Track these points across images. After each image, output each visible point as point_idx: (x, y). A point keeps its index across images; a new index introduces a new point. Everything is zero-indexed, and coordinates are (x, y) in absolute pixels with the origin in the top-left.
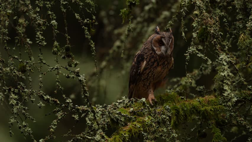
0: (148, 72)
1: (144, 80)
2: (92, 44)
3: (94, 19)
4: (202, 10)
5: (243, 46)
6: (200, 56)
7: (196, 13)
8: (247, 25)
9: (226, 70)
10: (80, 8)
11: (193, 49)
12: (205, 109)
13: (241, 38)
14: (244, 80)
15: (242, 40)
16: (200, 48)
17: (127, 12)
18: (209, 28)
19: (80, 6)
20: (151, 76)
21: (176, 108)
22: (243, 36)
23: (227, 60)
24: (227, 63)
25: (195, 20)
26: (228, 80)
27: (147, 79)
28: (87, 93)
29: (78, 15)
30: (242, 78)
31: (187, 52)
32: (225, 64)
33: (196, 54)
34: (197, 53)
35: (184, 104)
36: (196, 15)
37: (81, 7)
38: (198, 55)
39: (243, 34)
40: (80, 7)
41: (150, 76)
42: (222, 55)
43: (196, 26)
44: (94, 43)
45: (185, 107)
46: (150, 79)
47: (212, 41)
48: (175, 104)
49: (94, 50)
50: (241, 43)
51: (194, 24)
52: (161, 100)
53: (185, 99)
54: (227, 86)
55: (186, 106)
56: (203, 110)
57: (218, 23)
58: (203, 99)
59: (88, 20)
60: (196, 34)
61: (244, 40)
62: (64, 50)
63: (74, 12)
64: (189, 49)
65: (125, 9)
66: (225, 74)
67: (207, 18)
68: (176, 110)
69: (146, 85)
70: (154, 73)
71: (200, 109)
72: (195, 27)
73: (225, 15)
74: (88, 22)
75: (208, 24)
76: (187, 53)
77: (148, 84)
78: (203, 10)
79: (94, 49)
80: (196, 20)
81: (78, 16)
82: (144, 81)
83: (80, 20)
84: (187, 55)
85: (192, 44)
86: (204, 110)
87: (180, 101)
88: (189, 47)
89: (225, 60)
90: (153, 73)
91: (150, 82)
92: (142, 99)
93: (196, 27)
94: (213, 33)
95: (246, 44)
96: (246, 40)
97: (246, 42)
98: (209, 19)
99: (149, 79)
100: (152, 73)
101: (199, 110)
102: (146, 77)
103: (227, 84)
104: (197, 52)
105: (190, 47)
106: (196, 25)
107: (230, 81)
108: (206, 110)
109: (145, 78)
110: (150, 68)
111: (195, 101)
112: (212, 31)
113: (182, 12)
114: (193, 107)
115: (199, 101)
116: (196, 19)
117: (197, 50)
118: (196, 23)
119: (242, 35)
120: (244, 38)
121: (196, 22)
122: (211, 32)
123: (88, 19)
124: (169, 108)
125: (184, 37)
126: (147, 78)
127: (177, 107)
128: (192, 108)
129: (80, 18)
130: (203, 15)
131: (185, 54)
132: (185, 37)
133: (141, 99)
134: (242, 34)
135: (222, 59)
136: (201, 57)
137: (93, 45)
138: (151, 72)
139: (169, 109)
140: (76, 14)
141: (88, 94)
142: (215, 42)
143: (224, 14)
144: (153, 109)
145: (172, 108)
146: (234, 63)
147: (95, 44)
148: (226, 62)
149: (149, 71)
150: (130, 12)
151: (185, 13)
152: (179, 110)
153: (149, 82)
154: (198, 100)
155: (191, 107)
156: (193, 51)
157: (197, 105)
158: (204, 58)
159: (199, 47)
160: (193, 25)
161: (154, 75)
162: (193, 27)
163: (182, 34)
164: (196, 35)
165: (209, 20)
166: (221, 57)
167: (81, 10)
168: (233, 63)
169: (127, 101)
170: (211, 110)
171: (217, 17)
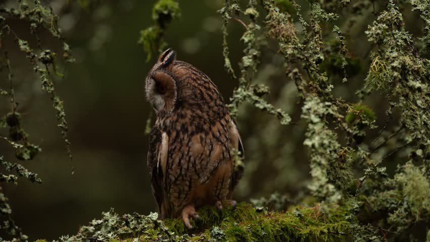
0: (177, 160)
1: (176, 180)
2: (57, 103)
3: (66, 51)
4: (269, 5)
5: (378, 83)
6: (261, 107)
7: (249, 12)
8: (367, 32)
9: (319, 134)
10: (33, 29)
11: (245, 93)
12: (310, 231)
13: (374, 67)
14: (366, 155)
15: (375, 70)
16: (262, 89)
17: (154, 35)
18: (282, 45)
19: (32, 25)
20: (188, 166)
21: (237, 233)
22: (379, 61)
23: (322, 111)
24: (320, 117)
25: (248, 29)
26: (322, 154)
27: (181, 178)
28: (5, 207)
29: (26, 42)
30: (362, 152)
31: (231, 99)
32: (316, 120)
33: (254, 104)
34: (256, 102)
35: (260, 222)
36: (252, 16)
37: (33, 27)
38: (257, 105)
39: (377, 58)
40: (30, 26)
41: (185, 166)
42: (310, 101)
43: (250, 41)
44: (60, 102)
45: (262, 229)
46: (189, 174)
47: (290, 72)
48: (236, 224)
49: (63, 118)
50: (374, 77)
51: (246, 37)
52: (209, 216)
53: (266, 212)
54: (319, 168)
55: (265, 226)
56: (305, 234)
57: (318, 36)
58: (309, 210)
59: (47, 53)
60: (249, 58)
61: (381, 71)
62: (4, 123)
63: (17, 37)
64: (237, 93)
65: (150, 29)
66: (314, 141)
67: (279, 24)
68: (237, 235)
69: (184, 190)
70: (192, 159)
71: (300, 231)
72: (247, 43)
73: (335, 17)
74: (48, 56)
75: (281, 36)
76: (231, 103)
77: (186, 188)
78: (270, 7)
79: (62, 116)
80: (251, 29)
81: (25, 44)
82: (178, 182)
83: (29, 53)
84: (230, 108)
85: (242, 82)
86: (308, 233)
87: (253, 216)
88: (235, 88)
89: (315, 111)
90: (190, 157)
91: (190, 182)
92: (150, 216)
93: (250, 44)
94: (293, 55)
95: (385, 79)
96: (384, 70)
97: (385, 75)
98: (283, 25)
99: (186, 175)
100: (187, 159)
101: (297, 233)
102: (178, 171)
103: (319, 164)
104: (256, 98)
105: (237, 89)
106: (249, 39)
107: (325, 157)
108: (311, 233)
109: (176, 177)
110: (178, 148)
111: (289, 215)
112: (290, 51)
113: (224, 13)
114: (282, 229)
115: (299, 215)
116: (251, 26)
117: (256, 93)
118: (251, 34)
119: (377, 60)
120: (380, 65)
121: (249, 32)
122: (288, 53)
123: (48, 51)
124: (221, 233)
125: (229, 68)
126: (181, 174)
127: (239, 231)
128: (280, 231)
129: (30, 49)
130: (270, 17)
131: (228, 104)
132: (231, 68)
133: (149, 214)
134: (375, 57)
135: (309, 109)
136: (265, 109)
137: (60, 106)
138: (185, 156)
139: (219, 234)
140: (21, 42)
141: (8, 209)
142: (295, 74)
143: (333, 17)
144: (182, 237)
145: (228, 232)
146: (341, 118)
147: (63, 104)
148: (317, 115)
149: (180, 155)
150: (161, 35)
151: (230, 15)
152: (244, 236)
153: (188, 183)
154: (298, 213)
155: (278, 228)
156: (245, 97)
157: (292, 224)
158: (273, 112)
159: (259, 88)
160: (243, 40)
161: (194, 164)
162: (244, 45)
163: (224, 62)
164: (251, 60)
165: (282, 28)
166: (306, 107)
167: (34, 32)
168: (338, 117)
169: (113, 221)
170: (322, 233)
171: (316, 22)
